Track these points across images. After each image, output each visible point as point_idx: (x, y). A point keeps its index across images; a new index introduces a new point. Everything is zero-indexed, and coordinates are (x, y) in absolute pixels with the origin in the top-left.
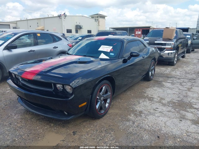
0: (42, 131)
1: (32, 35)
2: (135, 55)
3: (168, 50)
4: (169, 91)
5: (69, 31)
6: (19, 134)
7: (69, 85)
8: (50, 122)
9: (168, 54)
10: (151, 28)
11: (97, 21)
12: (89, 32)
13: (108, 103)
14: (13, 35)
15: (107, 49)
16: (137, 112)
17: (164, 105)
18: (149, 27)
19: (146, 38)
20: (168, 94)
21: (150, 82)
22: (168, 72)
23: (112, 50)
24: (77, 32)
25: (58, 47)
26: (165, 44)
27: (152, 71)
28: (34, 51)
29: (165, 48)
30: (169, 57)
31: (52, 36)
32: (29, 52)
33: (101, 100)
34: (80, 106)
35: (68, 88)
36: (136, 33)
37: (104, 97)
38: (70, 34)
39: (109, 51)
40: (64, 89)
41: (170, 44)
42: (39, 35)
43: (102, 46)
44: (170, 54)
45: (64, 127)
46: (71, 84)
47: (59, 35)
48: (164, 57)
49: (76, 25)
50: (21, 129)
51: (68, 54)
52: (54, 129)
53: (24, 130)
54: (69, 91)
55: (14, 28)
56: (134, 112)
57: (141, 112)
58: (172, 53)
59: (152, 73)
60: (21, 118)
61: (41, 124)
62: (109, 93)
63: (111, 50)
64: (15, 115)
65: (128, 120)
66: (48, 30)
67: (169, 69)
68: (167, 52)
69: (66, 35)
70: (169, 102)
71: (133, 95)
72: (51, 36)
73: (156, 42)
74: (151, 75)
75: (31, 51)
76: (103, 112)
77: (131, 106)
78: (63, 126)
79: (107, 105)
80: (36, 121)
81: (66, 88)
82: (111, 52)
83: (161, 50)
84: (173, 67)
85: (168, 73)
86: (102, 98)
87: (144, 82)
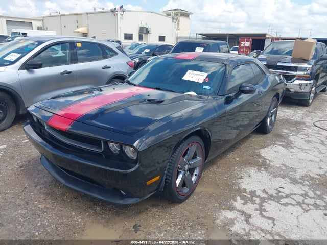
0: (80, 220)
1: (68, 44)
2: (247, 91)
3: (300, 78)
4: (302, 155)
5: (128, 37)
6: (41, 223)
7: (132, 146)
8: (94, 204)
9: (300, 85)
10: (267, 36)
11: (175, 21)
12: (162, 39)
13: (196, 175)
14: (37, 43)
15: (198, 77)
16: (246, 193)
17: (294, 181)
18: (264, 35)
19: (261, 56)
20: (300, 161)
21: (267, 135)
22: (297, 118)
23: (207, 80)
24: (141, 38)
25: (110, 67)
26: (295, 69)
27: (272, 116)
28: (69, 73)
29: (294, 76)
30: (300, 91)
31: (101, 47)
32: (62, 74)
33: (184, 171)
34: (148, 183)
35: (129, 151)
36: (242, 45)
37: (190, 165)
38: (130, 41)
39: (201, 81)
40: (122, 151)
41: (305, 69)
42: (79, 45)
43: (189, 72)
44: (303, 87)
45: (118, 214)
46: (135, 145)
47: (113, 46)
48: (292, 90)
49: (140, 27)
50: (45, 213)
51: (129, 83)
52: (102, 218)
53: (50, 217)
54: (132, 156)
55: (39, 28)
56: (240, 192)
57: (253, 194)
58: (306, 85)
59: (271, 120)
60: (46, 193)
61: (79, 207)
62: (199, 159)
63: (205, 80)
64: (36, 186)
65: (232, 208)
66: (94, 37)
67: (299, 111)
68: (297, 82)
69: (123, 44)
70: (302, 177)
71: (238, 159)
72: (99, 48)
73: (279, 64)
74: (270, 124)
75: (65, 72)
76: (186, 190)
77: (235, 180)
78: (117, 212)
79: (194, 178)
80: (71, 201)
81: (125, 150)
82: (205, 83)
83: (288, 78)
84: (306, 109)
85: (299, 120)
86: (186, 167)
87: (258, 136)
